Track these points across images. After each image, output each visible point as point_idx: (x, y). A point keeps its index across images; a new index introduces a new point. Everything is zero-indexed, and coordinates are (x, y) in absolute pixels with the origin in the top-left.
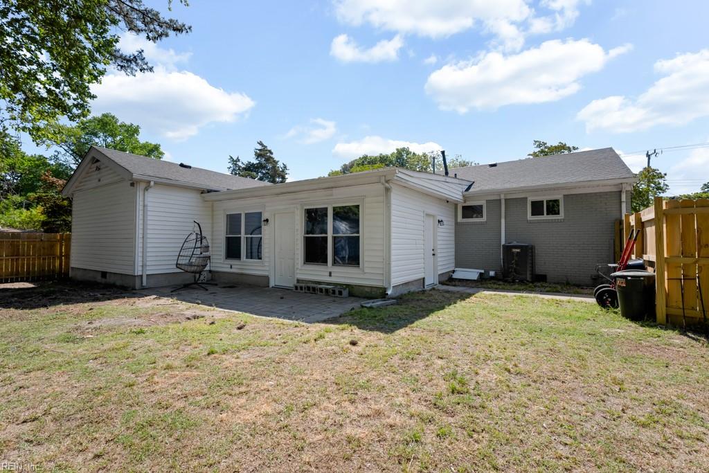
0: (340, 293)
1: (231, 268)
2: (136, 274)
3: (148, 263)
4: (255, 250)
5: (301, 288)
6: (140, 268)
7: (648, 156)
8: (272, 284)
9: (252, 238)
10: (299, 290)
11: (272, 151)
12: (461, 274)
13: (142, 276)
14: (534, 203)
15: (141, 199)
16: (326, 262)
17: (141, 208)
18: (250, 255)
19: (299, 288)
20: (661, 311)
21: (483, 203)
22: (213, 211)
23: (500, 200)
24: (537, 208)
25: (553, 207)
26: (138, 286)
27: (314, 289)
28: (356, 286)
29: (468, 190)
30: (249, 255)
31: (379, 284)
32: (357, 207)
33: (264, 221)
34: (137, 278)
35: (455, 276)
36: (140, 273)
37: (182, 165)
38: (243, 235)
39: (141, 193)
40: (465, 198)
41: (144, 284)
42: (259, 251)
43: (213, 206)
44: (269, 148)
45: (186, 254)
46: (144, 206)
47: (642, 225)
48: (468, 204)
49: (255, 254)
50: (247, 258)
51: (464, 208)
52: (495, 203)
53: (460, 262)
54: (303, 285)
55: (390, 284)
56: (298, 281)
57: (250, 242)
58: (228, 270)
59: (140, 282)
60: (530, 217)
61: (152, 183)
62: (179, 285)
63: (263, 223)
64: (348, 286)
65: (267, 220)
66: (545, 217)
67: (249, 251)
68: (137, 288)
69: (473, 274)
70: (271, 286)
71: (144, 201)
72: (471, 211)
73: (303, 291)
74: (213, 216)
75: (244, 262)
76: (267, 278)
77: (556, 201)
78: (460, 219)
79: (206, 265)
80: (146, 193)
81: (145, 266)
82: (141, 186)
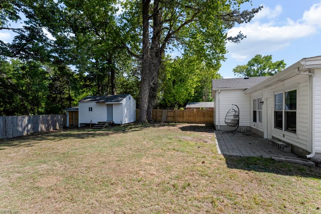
2: (216, 125)
5: (270, 141)
6: (218, 123)
13: (218, 125)
16: (282, 128)
18: (259, 121)
22: (250, 98)
26: (217, 129)
27: (274, 143)
28: (295, 146)
31: (305, 148)
32: (296, 90)
33: (261, 102)
38: (257, 110)
39: (217, 95)
41: (219, 129)
43: (250, 96)
45: (227, 118)
55: (312, 150)
56: (273, 137)
61: (220, 91)
62: (225, 131)
64: (292, 145)
65: (263, 102)
67: (259, 119)
70: (264, 138)
71: (218, 97)
74: (250, 100)
75: (257, 123)
76: (263, 133)
80: (219, 95)
81: (219, 122)
82: (217, 92)
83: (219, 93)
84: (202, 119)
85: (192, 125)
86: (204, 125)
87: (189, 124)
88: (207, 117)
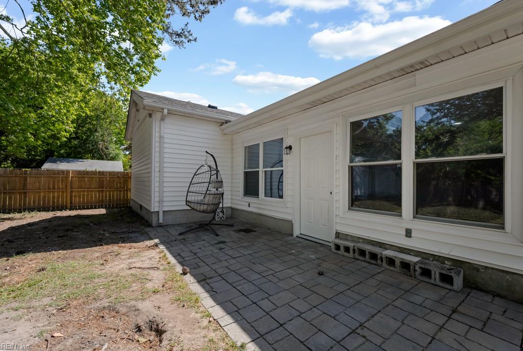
0: (448, 279)
1: (249, 206)
2: (152, 211)
3: (165, 199)
4: (275, 187)
5: (347, 249)
6: (157, 204)
8: (296, 232)
9: (272, 171)
10: (342, 251)
13: (158, 212)
15: (157, 129)
17: (157, 140)
18: (270, 193)
19: (342, 249)
22: (232, 145)
26: (154, 223)
27: (374, 256)
30: (269, 191)
33: (287, 148)
34: (153, 214)
36: (156, 210)
37: (210, 106)
38: (261, 170)
39: (157, 124)
41: (161, 221)
42: (280, 189)
43: (232, 139)
45: (195, 190)
46: (160, 137)
49: (275, 191)
50: (265, 196)
54: (350, 244)
57: (269, 176)
58: (246, 208)
59: (157, 218)
61: (166, 111)
63: (285, 151)
65: (290, 148)
67: (269, 187)
68: (154, 225)
70: (295, 235)
71: (160, 132)
73: (351, 255)
74: (232, 149)
75: (262, 200)
76: (290, 223)
79: (219, 204)
80: (162, 123)
81: (161, 201)
82: (157, 116)
83: (162, 119)
84: (95, 196)
85: (59, 214)
86: (103, 211)
87: (48, 211)
88: (110, 191)
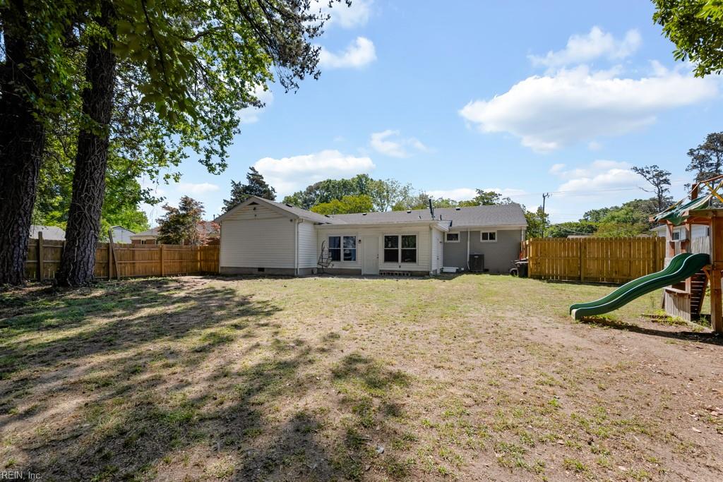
0: (407, 275)
1: (333, 265)
3: (299, 262)
6: (297, 265)
7: (544, 197)
9: (348, 249)
11: (263, 176)
12: (447, 269)
14: (483, 234)
16: (398, 261)
20: (529, 275)
21: (458, 232)
22: (318, 234)
23: (467, 232)
24: (485, 236)
25: (492, 236)
26: (296, 274)
27: (392, 274)
28: (414, 271)
29: (451, 225)
31: (427, 270)
34: (295, 270)
35: (444, 271)
39: (297, 225)
40: (450, 230)
41: (298, 273)
44: (260, 174)
46: (298, 232)
47: (526, 246)
48: (450, 233)
50: (344, 260)
51: (448, 235)
52: (465, 233)
53: (445, 264)
54: (385, 272)
55: (431, 269)
56: (380, 270)
60: (481, 240)
61: (304, 220)
64: (409, 272)
65: (360, 241)
66: (489, 241)
69: (453, 270)
70: (362, 274)
71: (298, 229)
72: (451, 237)
73: (386, 275)
74: (318, 237)
76: (360, 270)
77: (494, 233)
78: (446, 241)
82: (297, 221)
83: (299, 223)
